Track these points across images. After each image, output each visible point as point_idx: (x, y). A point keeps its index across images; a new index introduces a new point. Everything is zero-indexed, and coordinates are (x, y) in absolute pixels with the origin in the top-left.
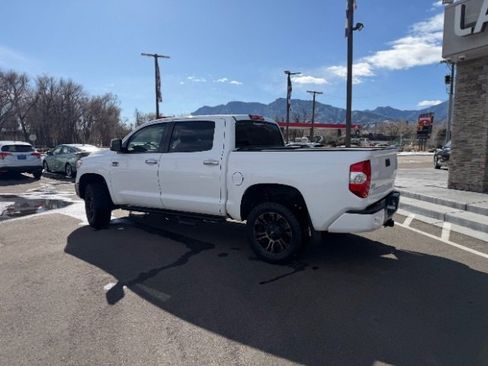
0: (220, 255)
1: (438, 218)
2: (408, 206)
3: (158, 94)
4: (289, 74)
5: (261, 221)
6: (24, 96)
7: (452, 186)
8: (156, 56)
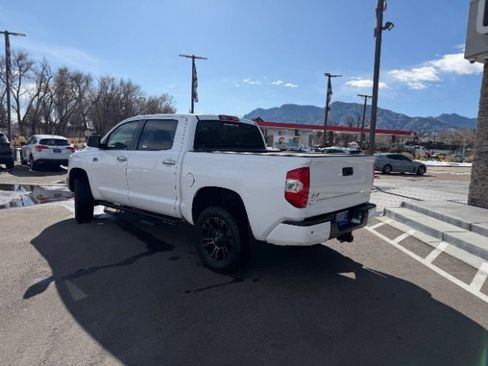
0: (171, 259)
1: (437, 237)
2: (410, 220)
3: (194, 95)
4: (330, 76)
5: (207, 225)
6: (87, 94)
7: (473, 202)
8: (194, 57)
